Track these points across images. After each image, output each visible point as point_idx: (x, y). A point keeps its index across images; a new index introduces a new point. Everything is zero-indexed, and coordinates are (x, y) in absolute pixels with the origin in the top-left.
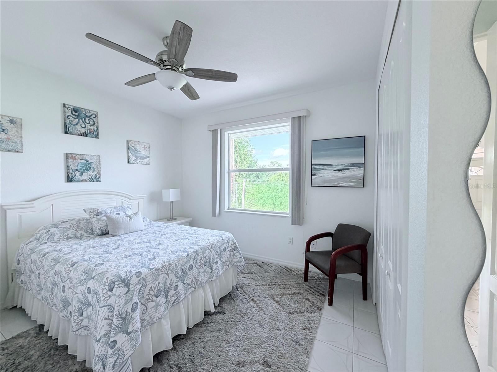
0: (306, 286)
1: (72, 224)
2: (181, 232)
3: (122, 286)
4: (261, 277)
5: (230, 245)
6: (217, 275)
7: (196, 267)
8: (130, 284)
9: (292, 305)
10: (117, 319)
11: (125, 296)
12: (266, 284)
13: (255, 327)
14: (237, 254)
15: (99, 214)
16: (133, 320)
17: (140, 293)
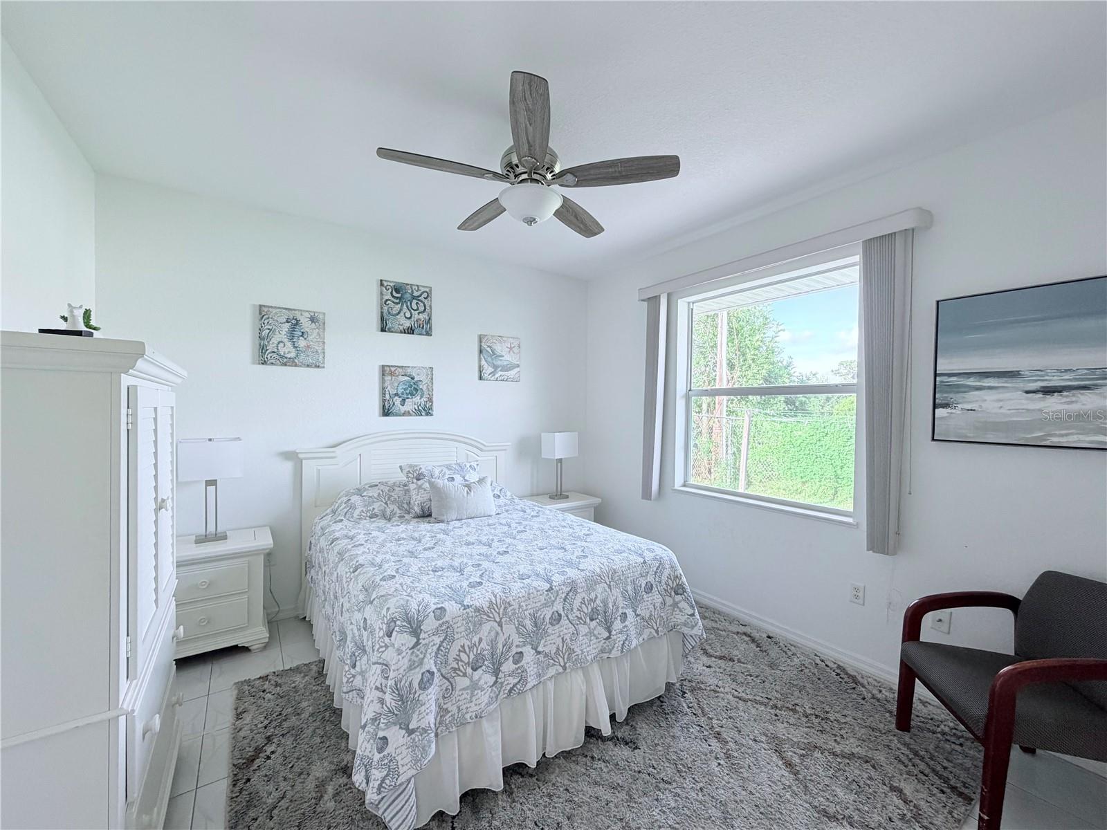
0: (899, 745)
1: (382, 491)
2: (559, 531)
3: (406, 632)
4: (757, 677)
5: (664, 578)
6: (622, 648)
7: (568, 619)
8: (421, 630)
9: (838, 790)
10: (392, 697)
11: (410, 652)
12: (766, 701)
13: (707, 815)
14: (683, 605)
15: (422, 477)
16: (422, 706)
17: (440, 652)
